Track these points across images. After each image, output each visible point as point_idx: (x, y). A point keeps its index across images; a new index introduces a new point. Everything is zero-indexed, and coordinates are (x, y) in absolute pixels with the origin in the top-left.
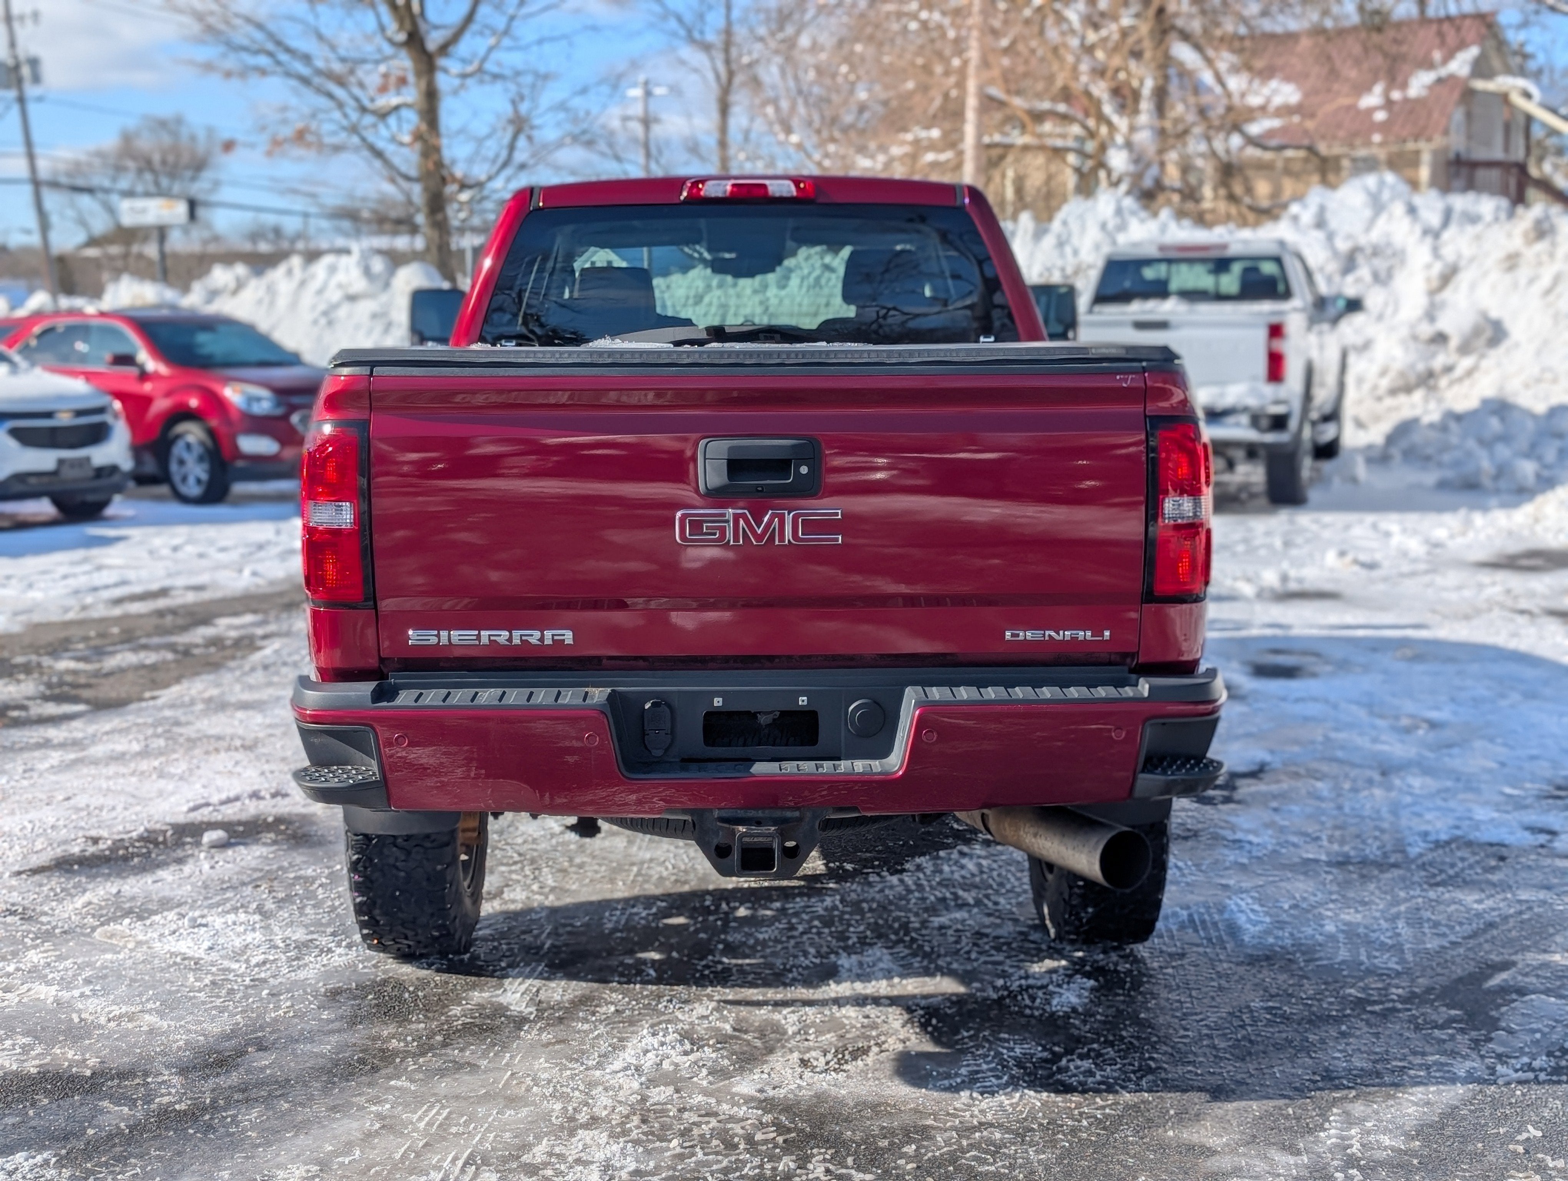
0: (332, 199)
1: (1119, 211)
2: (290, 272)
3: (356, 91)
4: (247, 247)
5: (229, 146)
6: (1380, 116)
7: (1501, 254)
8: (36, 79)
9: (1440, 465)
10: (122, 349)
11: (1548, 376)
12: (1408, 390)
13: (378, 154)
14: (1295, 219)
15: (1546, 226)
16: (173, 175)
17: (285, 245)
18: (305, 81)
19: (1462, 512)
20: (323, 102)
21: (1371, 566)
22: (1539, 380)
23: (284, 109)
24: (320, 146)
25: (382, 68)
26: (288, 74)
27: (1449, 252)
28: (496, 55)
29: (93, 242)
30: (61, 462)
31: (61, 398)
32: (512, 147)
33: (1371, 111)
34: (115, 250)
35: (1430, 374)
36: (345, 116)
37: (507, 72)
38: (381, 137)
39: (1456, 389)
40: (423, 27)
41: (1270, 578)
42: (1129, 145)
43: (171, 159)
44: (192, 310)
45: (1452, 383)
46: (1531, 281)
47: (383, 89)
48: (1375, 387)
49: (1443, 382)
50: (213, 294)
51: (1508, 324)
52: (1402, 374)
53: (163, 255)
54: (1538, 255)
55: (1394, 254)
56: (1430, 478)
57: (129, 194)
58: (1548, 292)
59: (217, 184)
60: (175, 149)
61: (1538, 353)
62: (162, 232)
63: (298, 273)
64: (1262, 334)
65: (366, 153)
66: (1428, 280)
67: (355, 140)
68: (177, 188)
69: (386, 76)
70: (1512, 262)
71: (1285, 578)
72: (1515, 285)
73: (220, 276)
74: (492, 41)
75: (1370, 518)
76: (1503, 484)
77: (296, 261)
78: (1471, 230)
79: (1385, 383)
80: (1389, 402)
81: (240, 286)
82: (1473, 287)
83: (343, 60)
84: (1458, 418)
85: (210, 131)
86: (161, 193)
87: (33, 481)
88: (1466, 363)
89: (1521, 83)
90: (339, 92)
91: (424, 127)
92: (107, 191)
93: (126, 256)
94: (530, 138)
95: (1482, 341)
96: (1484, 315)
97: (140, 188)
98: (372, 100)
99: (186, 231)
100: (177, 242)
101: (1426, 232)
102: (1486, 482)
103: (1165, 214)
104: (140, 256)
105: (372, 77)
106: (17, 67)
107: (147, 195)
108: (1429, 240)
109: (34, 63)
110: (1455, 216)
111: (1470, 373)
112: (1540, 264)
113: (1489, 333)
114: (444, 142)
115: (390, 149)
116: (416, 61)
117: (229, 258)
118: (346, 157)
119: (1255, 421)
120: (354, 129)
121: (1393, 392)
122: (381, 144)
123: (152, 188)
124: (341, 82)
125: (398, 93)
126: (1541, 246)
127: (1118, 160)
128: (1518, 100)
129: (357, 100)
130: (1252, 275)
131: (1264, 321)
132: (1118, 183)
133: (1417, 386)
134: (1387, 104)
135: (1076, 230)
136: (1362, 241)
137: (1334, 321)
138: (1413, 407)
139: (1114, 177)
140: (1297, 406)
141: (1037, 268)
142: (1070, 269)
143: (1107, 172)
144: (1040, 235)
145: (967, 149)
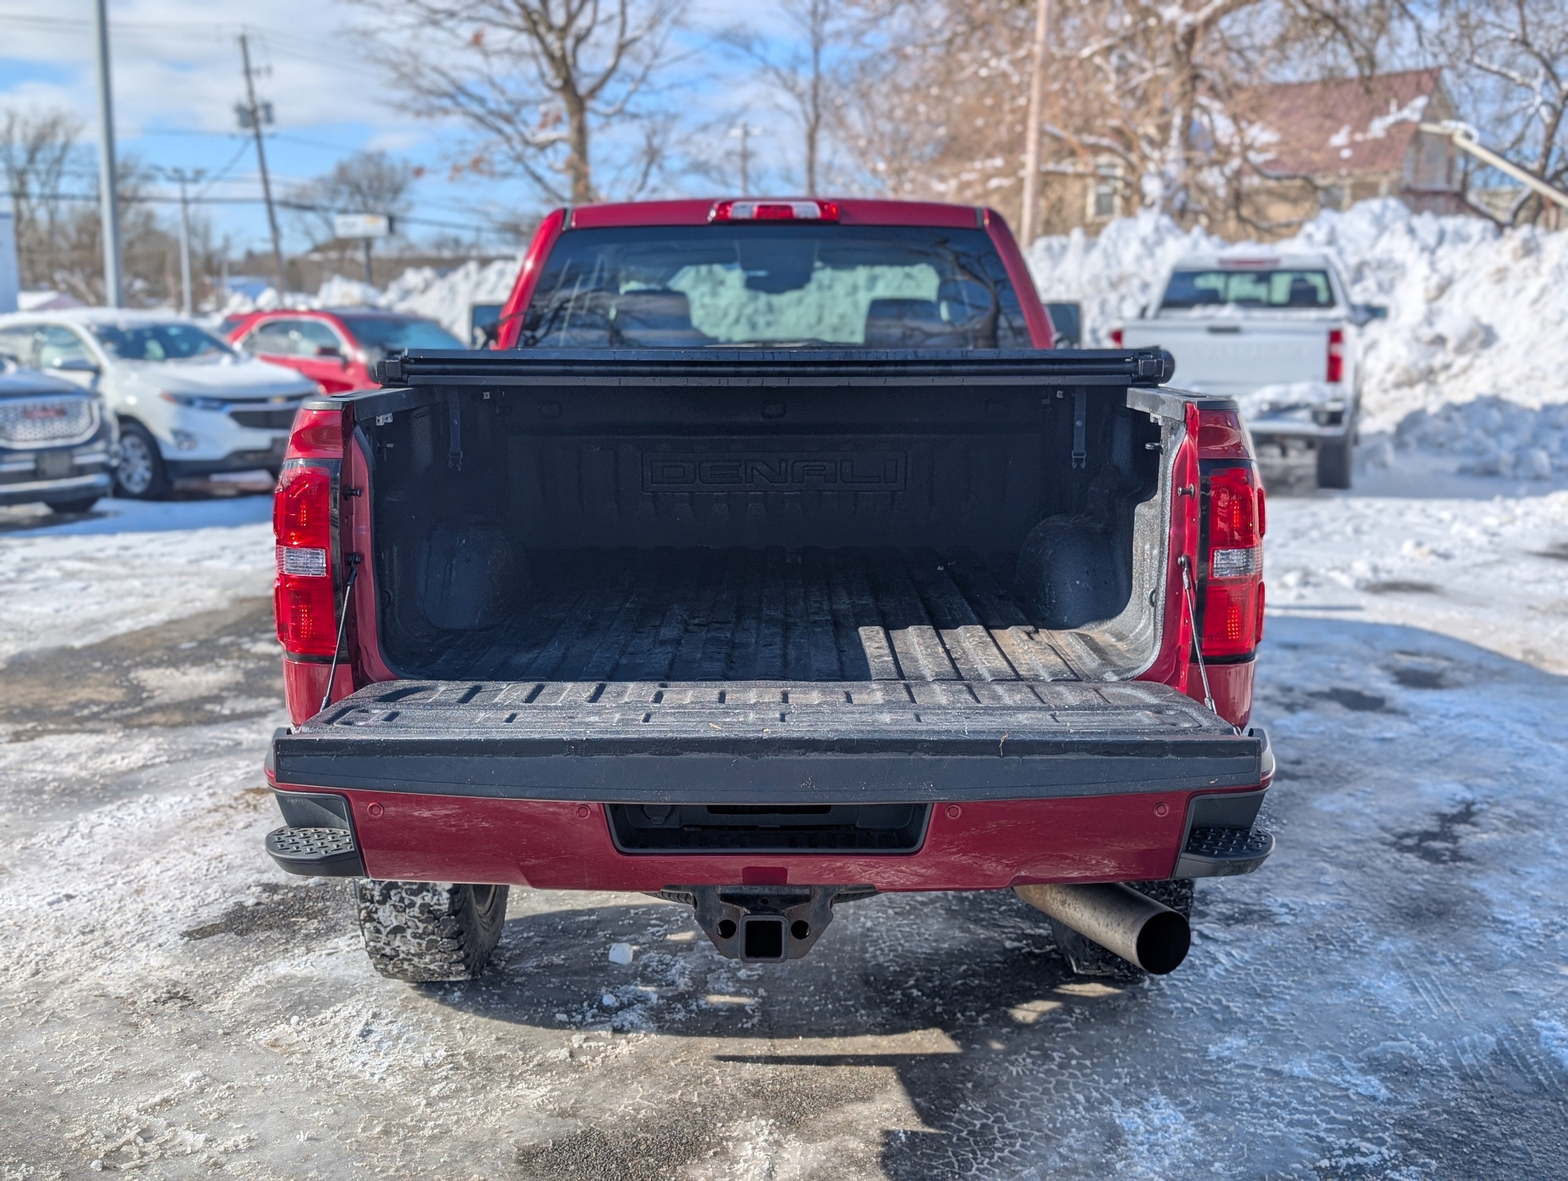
0: (500, 215)
1: (1157, 229)
2: (467, 275)
3: (522, 128)
4: (432, 253)
5: (419, 172)
6: (1346, 154)
7: (1492, 268)
8: (269, 120)
9: (1453, 452)
10: (327, 343)
11: (1538, 374)
12: (1411, 383)
13: (538, 179)
14: (1310, 237)
15: (1533, 244)
16: (377, 197)
17: (462, 252)
18: (480, 119)
19: (1498, 499)
20: (494, 137)
21: (1446, 556)
22: (1529, 378)
23: (463, 142)
24: (492, 174)
25: (543, 108)
26: (467, 113)
27: (1444, 266)
28: (635, 98)
29: (317, 249)
30: (275, 441)
31: (275, 386)
32: (646, 175)
33: (1338, 149)
34: (333, 255)
35: (1431, 371)
36: (512, 148)
37: (643, 111)
38: (540, 166)
39: (1453, 383)
40: (575, 74)
41: (1362, 568)
42: (1161, 174)
43: (376, 184)
44: (389, 308)
45: (1449, 379)
46: (1518, 292)
47: (543, 126)
48: (1382, 381)
49: (1442, 377)
50: (406, 294)
51: (1498, 329)
52: (1406, 371)
53: (369, 259)
54: (1525, 270)
55: (1396, 268)
56: (1451, 464)
57: (344, 211)
58: (1535, 301)
59: (410, 205)
60: (379, 177)
61: (1527, 354)
62: (368, 242)
63: (474, 277)
64: (1323, 340)
65: (529, 179)
66: (1427, 290)
67: (519, 168)
68: (380, 207)
69: (546, 115)
70: (1501, 275)
71: (1375, 569)
72: (1504, 295)
73: (412, 278)
74: (630, 86)
75: (1417, 504)
76: (1521, 472)
77: (472, 266)
78: (1463, 248)
79: (1391, 378)
80: (1394, 394)
81: (427, 286)
82: (1466, 296)
83: (510, 102)
84: (1458, 408)
85: (405, 162)
86: (366, 210)
87: (251, 457)
88: (1461, 361)
89: (1463, 126)
90: (508, 129)
91: (575, 157)
92: (326, 209)
93: (341, 260)
94: (661, 167)
95: (1474, 344)
96: (1476, 320)
97: (352, 207)
98: (534, 135)
99: (387, 240)
100: (380, 249)
101: (1423, 249)
102: (1505, 470)
103: (1197, 231)
104: (353, 261)
105: (533, 117)
106: (254, 112)
107: (358, 212)
108: (1426, 256)
109: (268, 107)
110: (1448, 237)
111: (1465, 370)
112: (1526, 277)
113: (1481, 336)
114: (592, 169)
115: (548, 176)
116: (569, 103)
117: (419, 263)
118: (511, 183)
119: (1315, 416)
120: (519, 159)
121: (1398, 385)
122: (541, 171)
123: (361, 208)
124: (508, 120)
125: (555, 129)
126: (1528, 262)
127: (1152, 187)
128: (1460, 140)
129: (521, 135)
130: (1300, 286)
131: (1325, 328)
132: (1152, 204)
133: (1419, 381)
134: (1352, 145)
135: (1121, 244)
136: (1368, 256)
137: (1362, 325)
138: (1415, 398)
139: (1148, 201)
140: (1349, 403)
141: (1086, 277)
142: (1114, 277)
143: (1143, 197)
144: (1090, 249)
145: (1027, 174)
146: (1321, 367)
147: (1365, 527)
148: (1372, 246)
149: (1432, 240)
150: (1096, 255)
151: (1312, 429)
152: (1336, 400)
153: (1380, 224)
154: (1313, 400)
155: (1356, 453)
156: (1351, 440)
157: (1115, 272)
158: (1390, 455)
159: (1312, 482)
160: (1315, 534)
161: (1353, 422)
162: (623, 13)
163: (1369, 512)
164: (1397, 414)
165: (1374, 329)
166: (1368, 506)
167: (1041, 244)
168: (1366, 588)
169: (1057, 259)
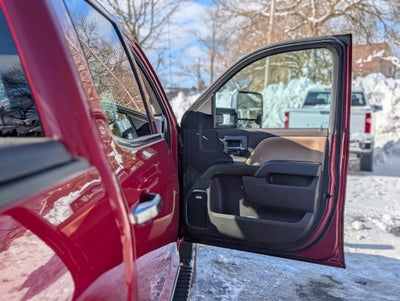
1: (306, 82)
6: (361, 65)
12: (388, 132)
27: (397, 94)
28: (155, 44)
32: (158, 66)
35: (394, 128)
37: (157, 48)
40: (138, 36)
41: (387, 218)
42: (308, 66)
49: (398, 130)
52: (386, 128)
55: (382, 95)
64: (364, 117)
66: (392, 102)
71: (393, 219)
74: (153, 40)
79: (381, 130)
80: (382, 135)
89: (394, 58)
101: (390, 89)
103: (318, 83)
108: (391, 91)
110: (398, 85)
119: (361, 145)
121: (383, 132)
127: (305, 70)
128: (393, 62)
130: (353, 98)
131: (364, 113)
132: (305, 75)
133: (390, 131)
134: (363, 63)
135: (295, 87)
136: (373, 91)
137: (375, 112)
138: (389, 137)
141: (284, 97)
142: (292, 97)
143: (302, 73)
144: (285, 88)
145: (266, 66)
146: (363, 127)
147: (383, 192)
148: (374, 88)
149: (393, 86)
150: (287, 89)
151: (359, 150)
152: (368, 139)
153: (376, 81)
154: (360, 139)
156: (372, 153)
157: (293, 95)
158: (385, 158)
161: (373, 147)
162: (152, 18)
164: (385, 142)
167: (270, 86)
168: (391, 232)
169: (275, 91)
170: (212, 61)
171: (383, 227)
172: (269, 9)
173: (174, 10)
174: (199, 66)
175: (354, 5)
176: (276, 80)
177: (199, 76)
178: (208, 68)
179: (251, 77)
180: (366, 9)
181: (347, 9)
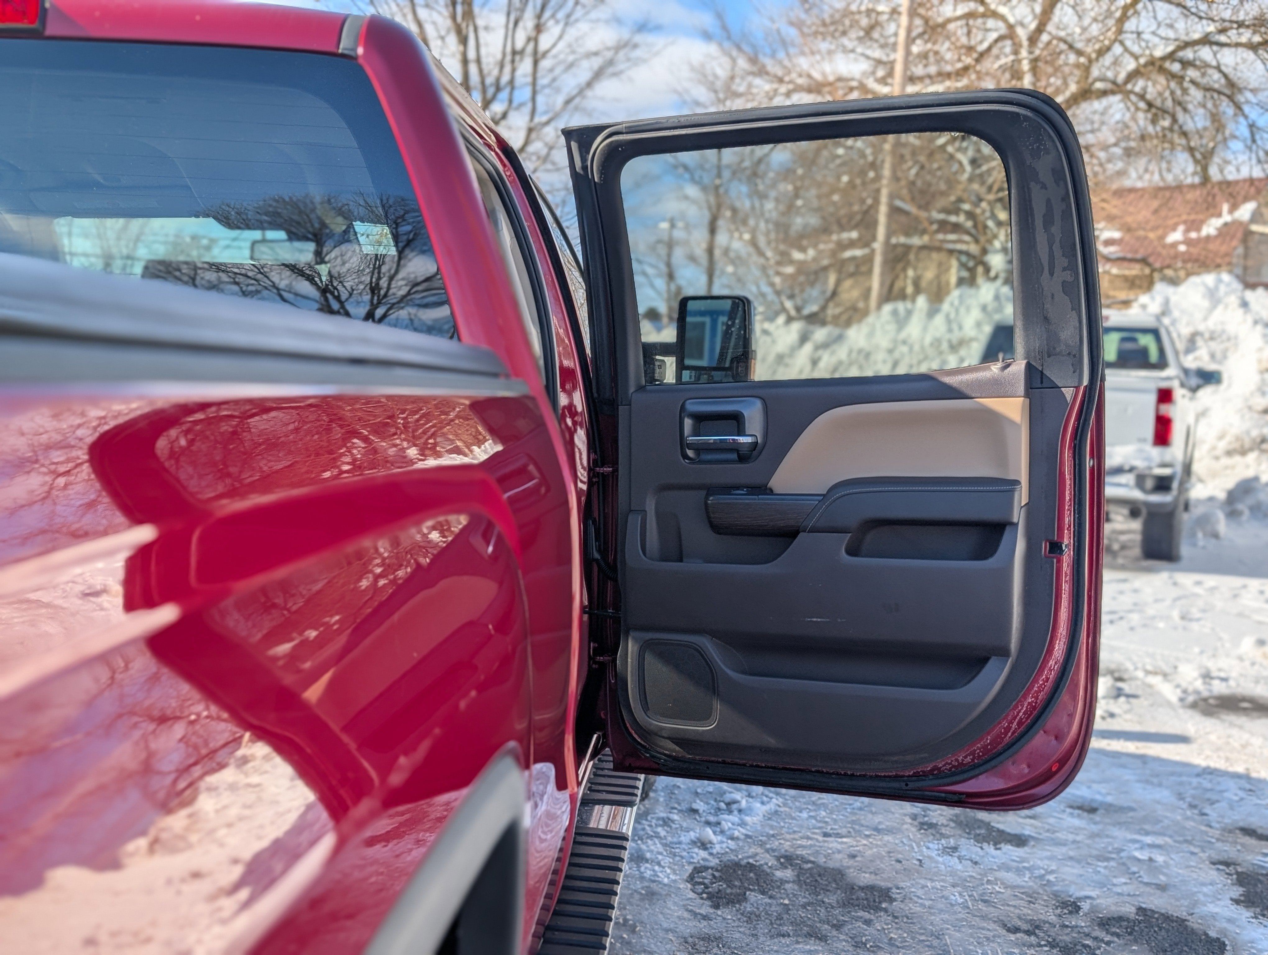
1: (997, 297)
6: (1182, 247)
12: (1243, 452)
14: (1145, 307)
33: (1174, 245)
35: (1263, 440)
41: (1189, 674)
42: (1005, 250)
48: (1214, 448)
52: (1237, 438)
55: (1229, 339)
64: (1152, 398)
66: (1259, 362)
79: (1222, 445)
80: (1225, 461)
121: (1229, 453)
127: (997, 261)
130: (1129, 346)
131: (1154, 386)
132: (996, 277)
133: (1251, 449)
134: (1188, 242)
135: (962, 310)
136: (1201, 327)
137: (1194, 390)
138: (1247, 466)
139: (992, 274)
140: (1179, 469)
141: (928, 340)
142: (955, 341)
143: (987, 270)
144: (932, 313)
145: (878, 246)
146: (1149, 429)
147: (1195, 613)
148: (1205, 319)
149: (1265, 314)
150: (939, 320)
151: (1137, 495)
152: (1164, 465)
153: (1214, 297)
154: (1139, 464)
155: (1185, 519)
156: (1181, 507)
157: (956, 336)
158: (1222, 525)
159: (1137, 551)
160: (1135, 618)
161: (1183, 488)
162: (533, 99)
163: (1198, 590)
164: (1230, 483)
165: (1206, 394)
166: (1198, 583)
167: (887, 308)
168: (1194, 706)
169: (901, 321)
170: (713, 230)
171: (1170, 693)
172: (890, 74)
173: (598, 75)
174: (670, 245)
175: (1152, 62)
176: (910, 290)
177: (671, 276)
178: (700, 251)
179: (832, 279)
180: (1192, 73)
181: (1132, 76)
